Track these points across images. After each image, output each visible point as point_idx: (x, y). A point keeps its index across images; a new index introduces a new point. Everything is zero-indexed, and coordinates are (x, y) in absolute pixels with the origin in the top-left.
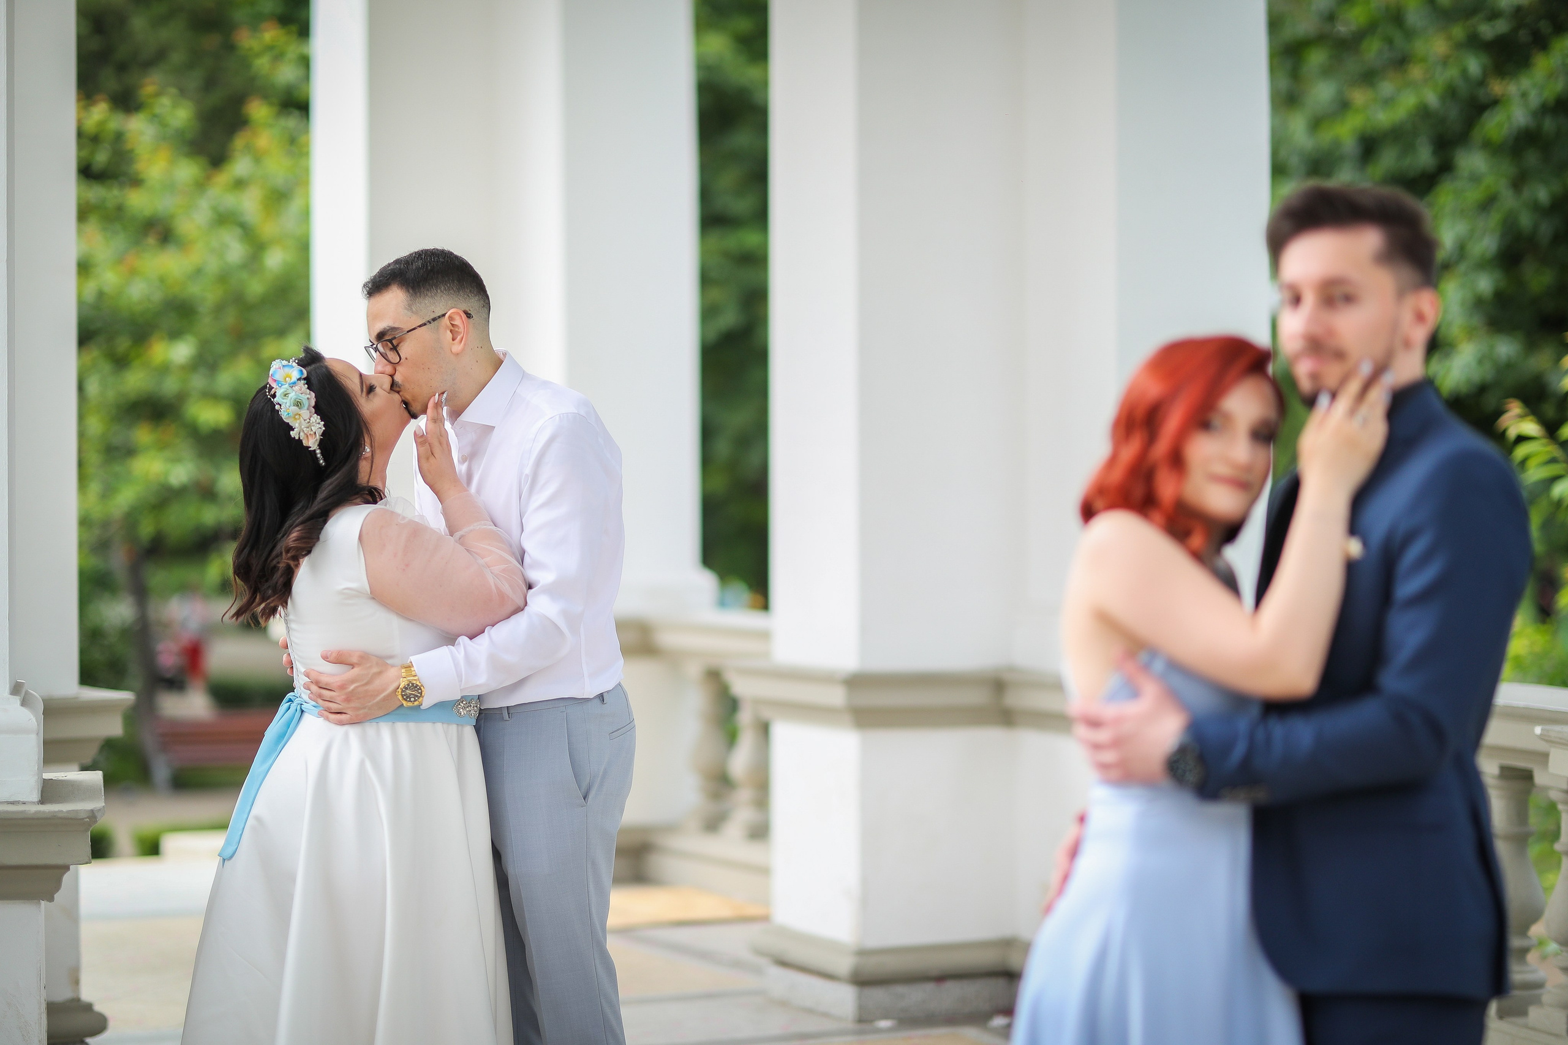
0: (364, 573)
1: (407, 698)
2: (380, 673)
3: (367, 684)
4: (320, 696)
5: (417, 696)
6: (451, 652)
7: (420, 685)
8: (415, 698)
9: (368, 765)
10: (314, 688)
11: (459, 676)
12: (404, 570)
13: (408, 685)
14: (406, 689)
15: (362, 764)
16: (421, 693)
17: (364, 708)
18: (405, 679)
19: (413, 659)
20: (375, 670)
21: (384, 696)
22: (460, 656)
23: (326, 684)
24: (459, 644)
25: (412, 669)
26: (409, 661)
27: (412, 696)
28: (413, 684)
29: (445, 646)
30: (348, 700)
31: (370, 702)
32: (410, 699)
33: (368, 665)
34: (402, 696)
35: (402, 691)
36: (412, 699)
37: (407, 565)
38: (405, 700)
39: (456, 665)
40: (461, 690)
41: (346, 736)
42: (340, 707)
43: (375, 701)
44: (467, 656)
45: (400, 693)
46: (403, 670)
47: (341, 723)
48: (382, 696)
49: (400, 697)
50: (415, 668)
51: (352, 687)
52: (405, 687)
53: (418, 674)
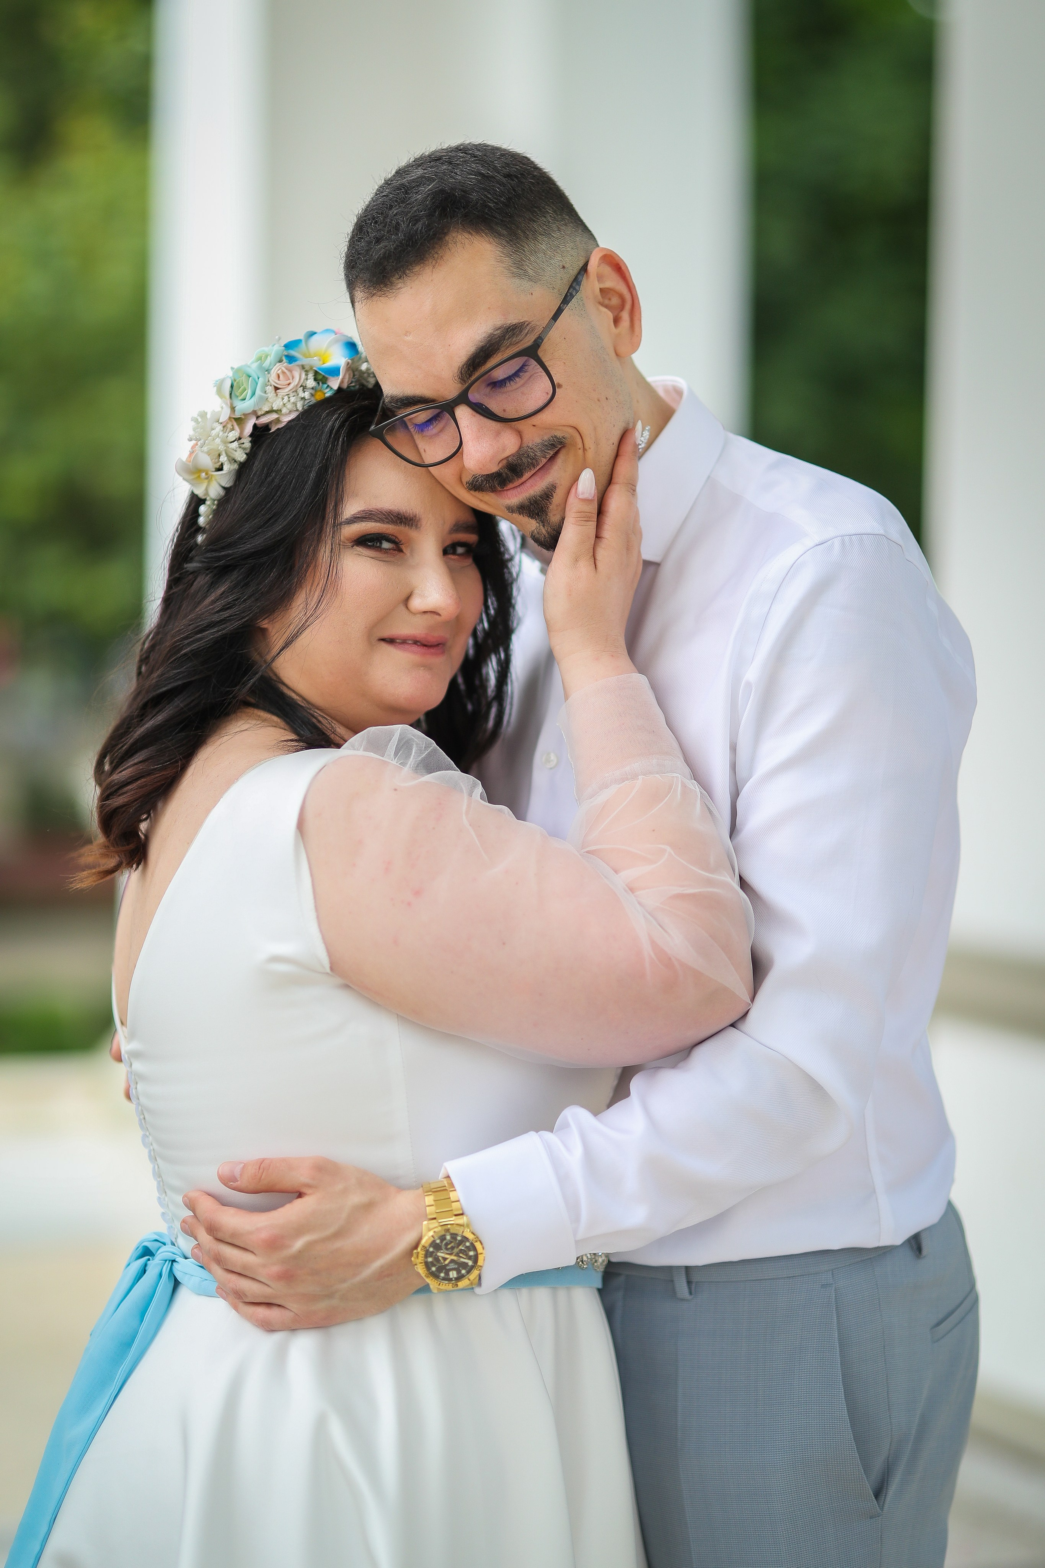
0: (311, 915)
1: (439, 1270)
2: (368, 1207)
3: (338, 1235)
4: (219, 1260)
5: (464, 1265)
6: (549, 1148)
7: (471, 1237)
8: (459, 1272)
9: (337, 1430)
10: (205, 1237)
11: (573, 1206)
12: (409, 904)
13: (443, 1238)
14: (437, 1247)
15: (320, 1428)
16: (475, 1259)
17: (330, 1296)
18: (434, 1224)
19: (454, 1167)
20: (356, 1198)
21: (382, 1267)
22: (574, 1158)
23: (234, 1235)
24: (566, 1126)
25: (452, 1195)
26: (441, 1175)
27: (452, 1266)
28: (454, 1236)
29: (532, 1133)
30: (287, 1277)
31: (344, 1281)
32: (447, 1274)
33: (339, 1187)
34: (428, 1266)
35: (428, 1254)
36: (453, 1274)
37: (417, 893)
38: (435, 1276)
39: (563, 1178)
40: (577, 1242)
41: (280, 1358)
42: (268, 1290)
43: (358, 1279)
44: (589, 1157)
45: (421, 1258)
46: (429, 1200)
47: (269, 1327)
48: (377, 1264)
49: (421, 1269)
50: (458, 1194)
51: (299, 1244)
52: (433, 1244)
53: (466, 1211)
